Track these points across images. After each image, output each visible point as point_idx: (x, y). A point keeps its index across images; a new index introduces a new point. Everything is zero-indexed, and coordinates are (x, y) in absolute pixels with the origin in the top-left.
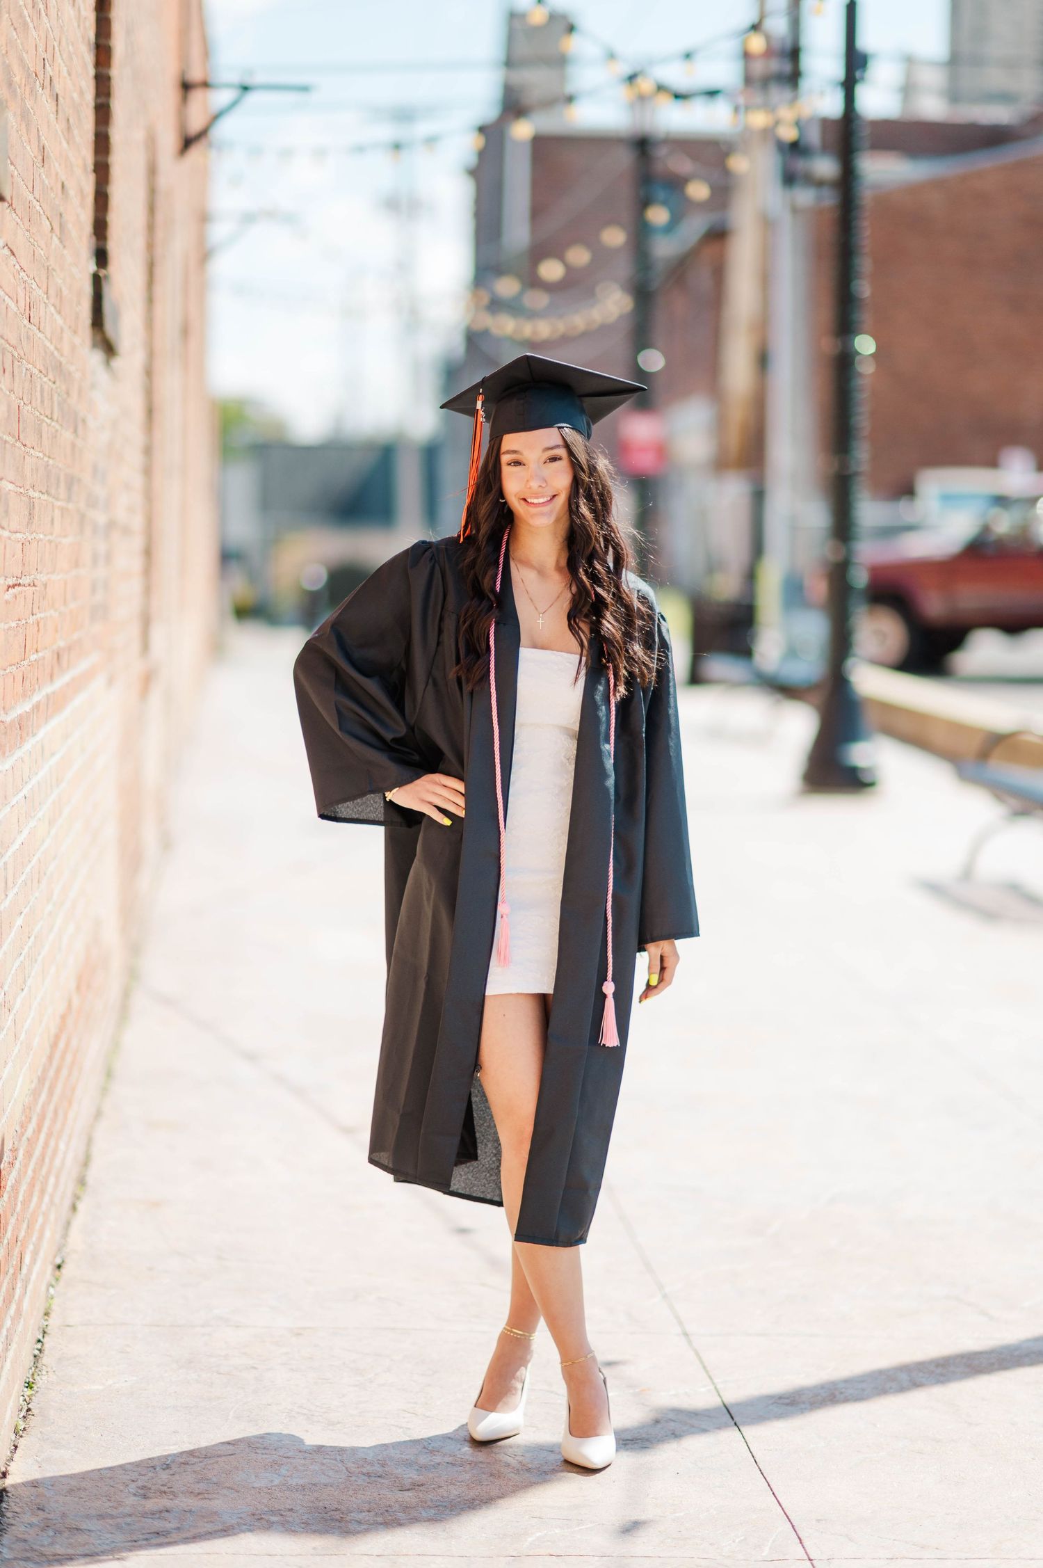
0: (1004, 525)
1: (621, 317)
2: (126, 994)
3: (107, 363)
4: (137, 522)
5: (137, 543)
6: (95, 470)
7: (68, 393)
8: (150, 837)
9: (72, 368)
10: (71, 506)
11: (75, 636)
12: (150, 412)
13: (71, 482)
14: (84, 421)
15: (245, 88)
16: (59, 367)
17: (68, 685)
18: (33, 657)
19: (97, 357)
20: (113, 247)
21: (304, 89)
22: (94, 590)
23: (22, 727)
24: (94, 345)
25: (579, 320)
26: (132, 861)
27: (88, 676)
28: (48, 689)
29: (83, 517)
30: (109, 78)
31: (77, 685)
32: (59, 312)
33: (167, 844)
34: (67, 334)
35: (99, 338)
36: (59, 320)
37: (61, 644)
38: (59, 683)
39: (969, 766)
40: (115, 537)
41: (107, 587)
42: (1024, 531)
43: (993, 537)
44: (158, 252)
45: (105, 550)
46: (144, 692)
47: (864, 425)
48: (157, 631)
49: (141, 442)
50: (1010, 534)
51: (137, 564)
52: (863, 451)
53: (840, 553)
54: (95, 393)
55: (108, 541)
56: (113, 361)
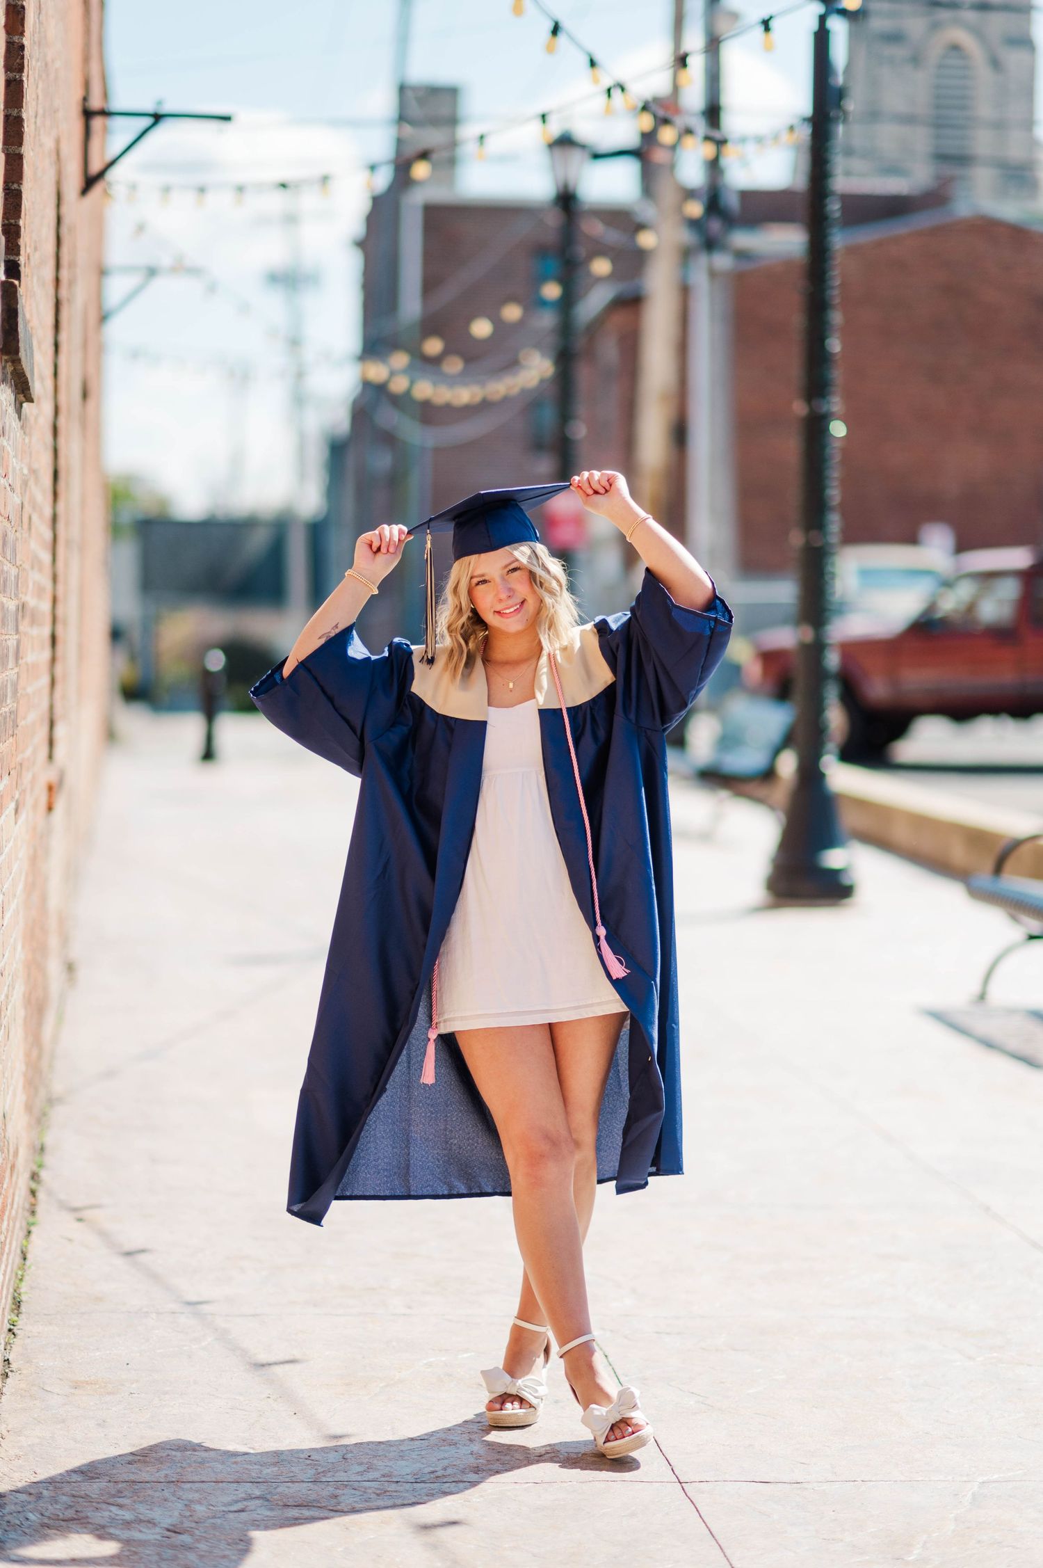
0: (950, 604)
1: (542, 381)
2: (34, 1176)
3: (19, 409)
4: (46, 606)
5: (46, 631)
8: (54, 967)
12: (56, 475)
15: (157, 118)
20: (22, 260)
21: (227, 119)
25: (500, 387)
26: (37, 1007)
30: (22, 47)
33: (70, 968)
35: (10, 368)
39: (984, 879)
40: (24, 626)
41: (15, 692)
42: (971, 608)
43: (939, 615)
44: (63, 293)
45: (15, 643)
46: (50, 808)
47: (834, 493)
48: (60, 731)
49: (48, 512)
50: (956, 611)
51: (46, 654)
52: (834, 523)
53: (807, 634)
54: (5, 443)
55: (17, 631)
56: (25, 405)
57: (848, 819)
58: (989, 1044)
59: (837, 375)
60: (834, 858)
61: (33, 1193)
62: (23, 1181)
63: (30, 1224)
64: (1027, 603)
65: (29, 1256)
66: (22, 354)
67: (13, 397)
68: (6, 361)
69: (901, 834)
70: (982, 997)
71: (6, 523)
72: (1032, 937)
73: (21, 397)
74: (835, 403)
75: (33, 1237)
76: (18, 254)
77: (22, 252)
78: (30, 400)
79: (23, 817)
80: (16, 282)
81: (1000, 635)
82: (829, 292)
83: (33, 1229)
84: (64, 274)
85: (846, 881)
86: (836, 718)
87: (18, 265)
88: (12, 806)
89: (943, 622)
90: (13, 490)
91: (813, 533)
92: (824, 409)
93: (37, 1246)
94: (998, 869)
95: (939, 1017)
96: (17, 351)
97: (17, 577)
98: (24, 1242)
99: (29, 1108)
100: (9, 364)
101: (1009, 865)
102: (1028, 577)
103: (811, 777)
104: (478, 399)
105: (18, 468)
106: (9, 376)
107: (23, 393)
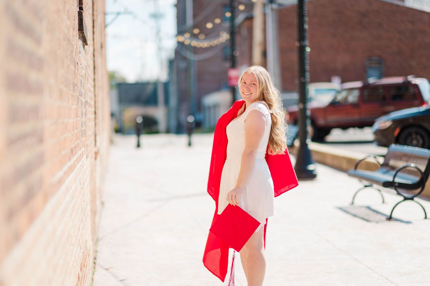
0: (340, 97)
1: (227, 40)
2: (95, 258)
4: (93, 103)
5: (93, 110)
6: (81, 83)
7: (72, 51)
8: (98, 203)
9: (73, 43)
10: (74, 94)
11: (77, 142)
12: (94, 67)
13: (75, 85)
14: (77, 63)
16: (69, 40)
17: (75, 161)
18: (63, 152)
19: (80, 42)
20: (83, 6)
22: (82, 125)
23: (61, 182)
24: (79, 38)
25: (215, 42)
26: (94, 213)
27: (81, 156)
28: (69, 164)
29: (78, 98)
31: (78, 161)
32: (69, 19)
33: (102, 203)
34: (71, 30)
36: (69, 23)
37: (73, 146)
38: (72, 161)
39: (352, 171)
40: (87, 107)
41: (85, 124)
42: (346, 98)
43: (337, 100)
44: (95, 18)
45: (85, 111)
46: (96, 158)
47: (307, 67)
48: (98, 138)
49: (92, 77)
50: (342, 99)
51: (93, 116)
52: (308, 75)
53: (301, 106)
54: (80, 55)
55: (85, 108)
56: (85, 46)
57: (314, 157)
58: (355, 216)
59: (307, 35)
60: (311, 167)
61: (95, 263)
62: (91, 260)
63: (94, 271)
64: (361, 97)
65: (94, 280)
66: (84, 31)
67: (82, 43)
68: (80, 33)
69: (329, 160)
70: (353, 203)
71: (82, 78)
72: (366, 186)
73: (84, 44)
74: (307, 42)
75: (95, 275)
76: (82, 5)
77: (83, 4)
78: (87, 44)
79: (88, 160)
80: (82, 11)
81: (354, 106)
82: (304, 12)
83: (95, 273)
84: (95, 13)
85: (314, 173)
86: (310, 129)
87: (82, 8)
88: (85, 156)
89: (338, 102)
90: (83, 69)
91: (302, 78)
92: (304, 44)
93: (96, 277)
94: (356, 167)
95: (341, 209)
96: (83, 30)
97: (85, 93)
98: (92, 276)
99: (93, 240)
100: (81, 34)
101: (359, 167)
102: (361, 89)
103: (304, 145)
104: (209, 46)
105: (84, 63)
106: (81, 37)
107: (85, 42)
